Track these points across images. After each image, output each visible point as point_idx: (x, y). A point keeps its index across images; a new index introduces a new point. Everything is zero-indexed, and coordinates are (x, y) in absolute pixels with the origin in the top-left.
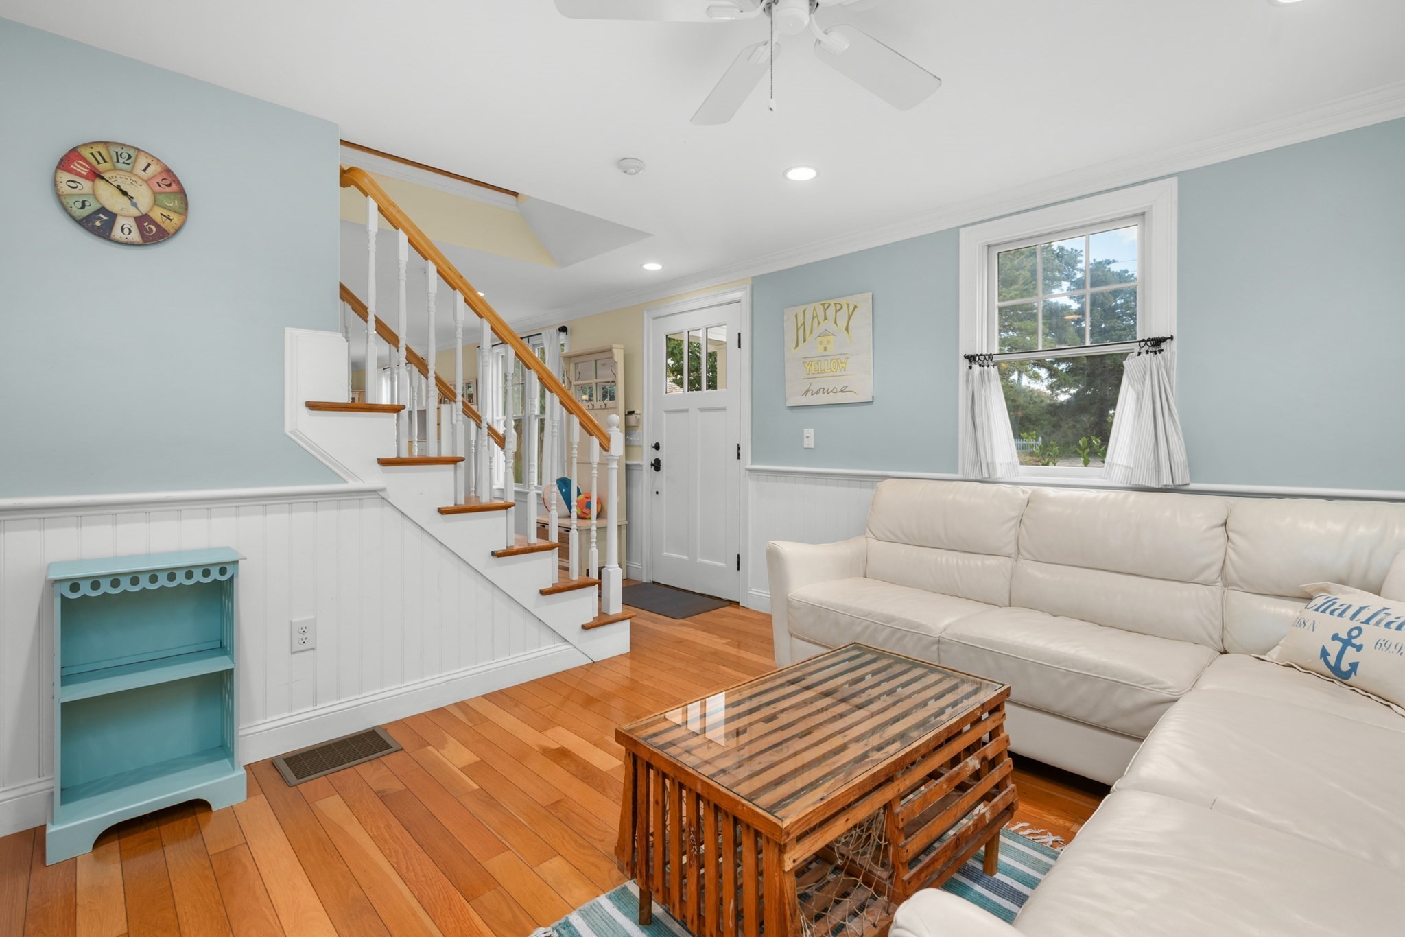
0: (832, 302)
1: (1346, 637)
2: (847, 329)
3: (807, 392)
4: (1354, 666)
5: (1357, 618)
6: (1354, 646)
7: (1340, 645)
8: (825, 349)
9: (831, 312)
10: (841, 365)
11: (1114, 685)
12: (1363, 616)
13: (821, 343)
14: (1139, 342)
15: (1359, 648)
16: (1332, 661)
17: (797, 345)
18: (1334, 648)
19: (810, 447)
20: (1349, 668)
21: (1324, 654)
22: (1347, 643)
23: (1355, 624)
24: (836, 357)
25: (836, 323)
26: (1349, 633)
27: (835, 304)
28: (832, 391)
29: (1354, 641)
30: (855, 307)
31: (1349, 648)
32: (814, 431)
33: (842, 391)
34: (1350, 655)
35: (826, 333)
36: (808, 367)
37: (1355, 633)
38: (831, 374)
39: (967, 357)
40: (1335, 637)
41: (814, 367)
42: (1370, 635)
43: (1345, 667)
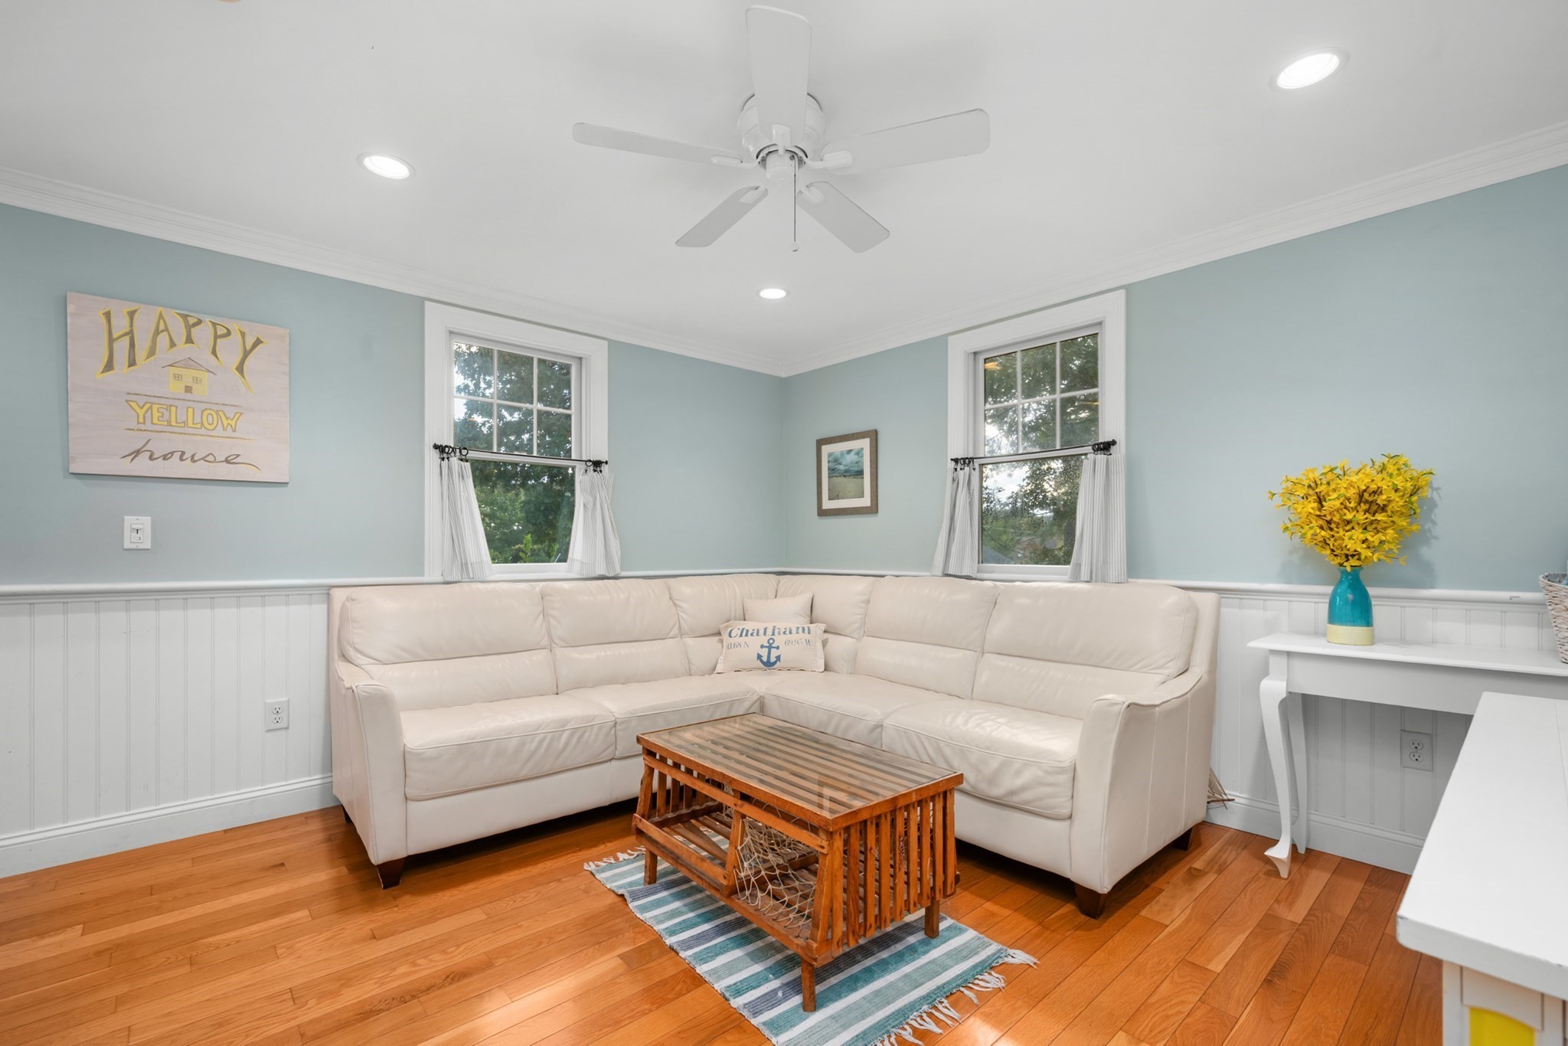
0: (207, 319)
1: (768, 645)
2: (240, 368)
3: (137, 453)
4: (778, 658)
5: (767, 634)
6: (774, 648)
7: (767, 649)
8: (188, 389)
9: (203, 334)
10: (225, 422)
11: (733, 702)
12: (770, 632)
13: (178, 377)
14: (586, 461)
15: (778, 648)
16: (765, 659)
17: (109, 366)
18: (764, 653)
19: (141, 546)
20: (775, 659)
21: (759, 657)
22: (770, 647)
23: (767, 638)
24: (216, 407)
25: (214, 353)
26: (768, 642)
27: (214, 325)
28: (203, 459)
29: (773, 645)
30: (258, 342)
31: (772, 650)
32: (152, 520)
33: (227, 461)
34: (774, 653)
35: (190, 363)
36: (141, 412)
37: (771, 641)
38: (203, 431)
39: (436, 447)
40: (762, 646)
41: (156, 415)
42: (779, 640)
43: (773, 659)
